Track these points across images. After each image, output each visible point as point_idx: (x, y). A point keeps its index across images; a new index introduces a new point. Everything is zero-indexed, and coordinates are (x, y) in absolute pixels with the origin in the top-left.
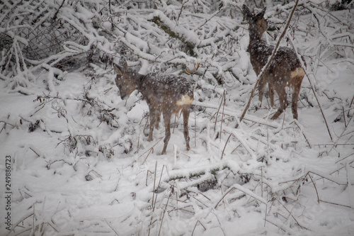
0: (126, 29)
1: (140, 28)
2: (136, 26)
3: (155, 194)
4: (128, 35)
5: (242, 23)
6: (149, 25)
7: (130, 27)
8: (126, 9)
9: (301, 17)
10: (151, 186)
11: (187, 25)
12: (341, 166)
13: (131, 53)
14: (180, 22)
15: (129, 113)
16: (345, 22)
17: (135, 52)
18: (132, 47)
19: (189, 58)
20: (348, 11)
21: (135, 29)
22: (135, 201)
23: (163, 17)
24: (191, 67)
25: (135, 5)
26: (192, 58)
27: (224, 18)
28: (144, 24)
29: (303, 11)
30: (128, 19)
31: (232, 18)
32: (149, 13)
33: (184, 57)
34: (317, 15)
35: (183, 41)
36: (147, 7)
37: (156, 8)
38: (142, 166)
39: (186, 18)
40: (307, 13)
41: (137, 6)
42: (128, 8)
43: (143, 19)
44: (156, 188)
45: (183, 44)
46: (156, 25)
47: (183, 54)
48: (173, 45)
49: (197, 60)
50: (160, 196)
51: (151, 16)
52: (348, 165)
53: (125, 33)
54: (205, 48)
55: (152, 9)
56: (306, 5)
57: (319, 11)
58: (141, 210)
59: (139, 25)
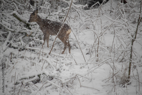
0: (2, 19)
1: (7, 18)
2: (6, 18)
3: (15, 85)
4: (3, 21)
5: (49, 16)
6: (11, 17)
7: (4, 18)
8: (2, 11)
9: (72, 13)
10: (13, 82)
11: (27, 17)
12: (90, 72)
13: (4, 28)
14: (24, 16)
15: (4, 53)
16: (89, 14)
17: (6, 28)
18: (5, 26)
19: (28, 30)
20: (90, 10)
21: (5, 19)
22: (7, 88)
23: (17, 14)
24: (28, 34)
25: (5, 9)
26: (29, 30)
27: (41, 13)
28: (9, 17)
29: (73, 10)
30: (3, 15)
31: (45, 13)
32: (11, 12)
33: (25, 30)
34: (78, 12)
35: (25, 23)
36: (10, 10)
37: (14, 10)
38: (10, 74)
39: (26, 14)
40: (74, 11)
41: (6, 9)
42: (3, 10)
43: (8, 15)
44: (15, 83)
45: (25, 24)
46: (14, 17)
47: (25, 28)
48: (21, 25)
49: (31, 31)
50: (17, 86)
51: (12, 13)
52: (92, 72)
53: (1, 21)
54: (34, 26)
55: (12, 11)
56: (74, 8)
57: (79, 10)
58: (10, 92)
59: (7, 17)
